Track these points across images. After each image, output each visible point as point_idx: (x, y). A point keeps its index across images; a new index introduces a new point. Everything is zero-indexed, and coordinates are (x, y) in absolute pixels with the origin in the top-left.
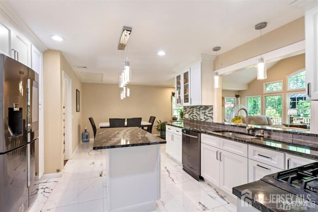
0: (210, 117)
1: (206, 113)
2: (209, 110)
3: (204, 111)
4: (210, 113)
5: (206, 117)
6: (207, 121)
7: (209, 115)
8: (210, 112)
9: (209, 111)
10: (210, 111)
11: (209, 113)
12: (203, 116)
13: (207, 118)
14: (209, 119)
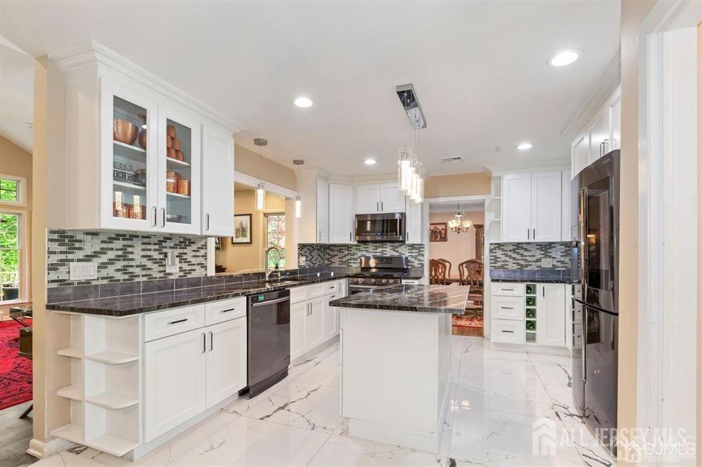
0: (198, 264)
1: (185, 257)
2: (194, 249)
3: (181, 251)
4: (198, 256)
5: (185, 266)
6: (189, 276)
7: (194, 261)
8: (198, 254)
9: (194, 251)
10: (198, 251)
11: (194, 256)
12: (178, 265)
13: (190, 268)
14: (194, 270)
